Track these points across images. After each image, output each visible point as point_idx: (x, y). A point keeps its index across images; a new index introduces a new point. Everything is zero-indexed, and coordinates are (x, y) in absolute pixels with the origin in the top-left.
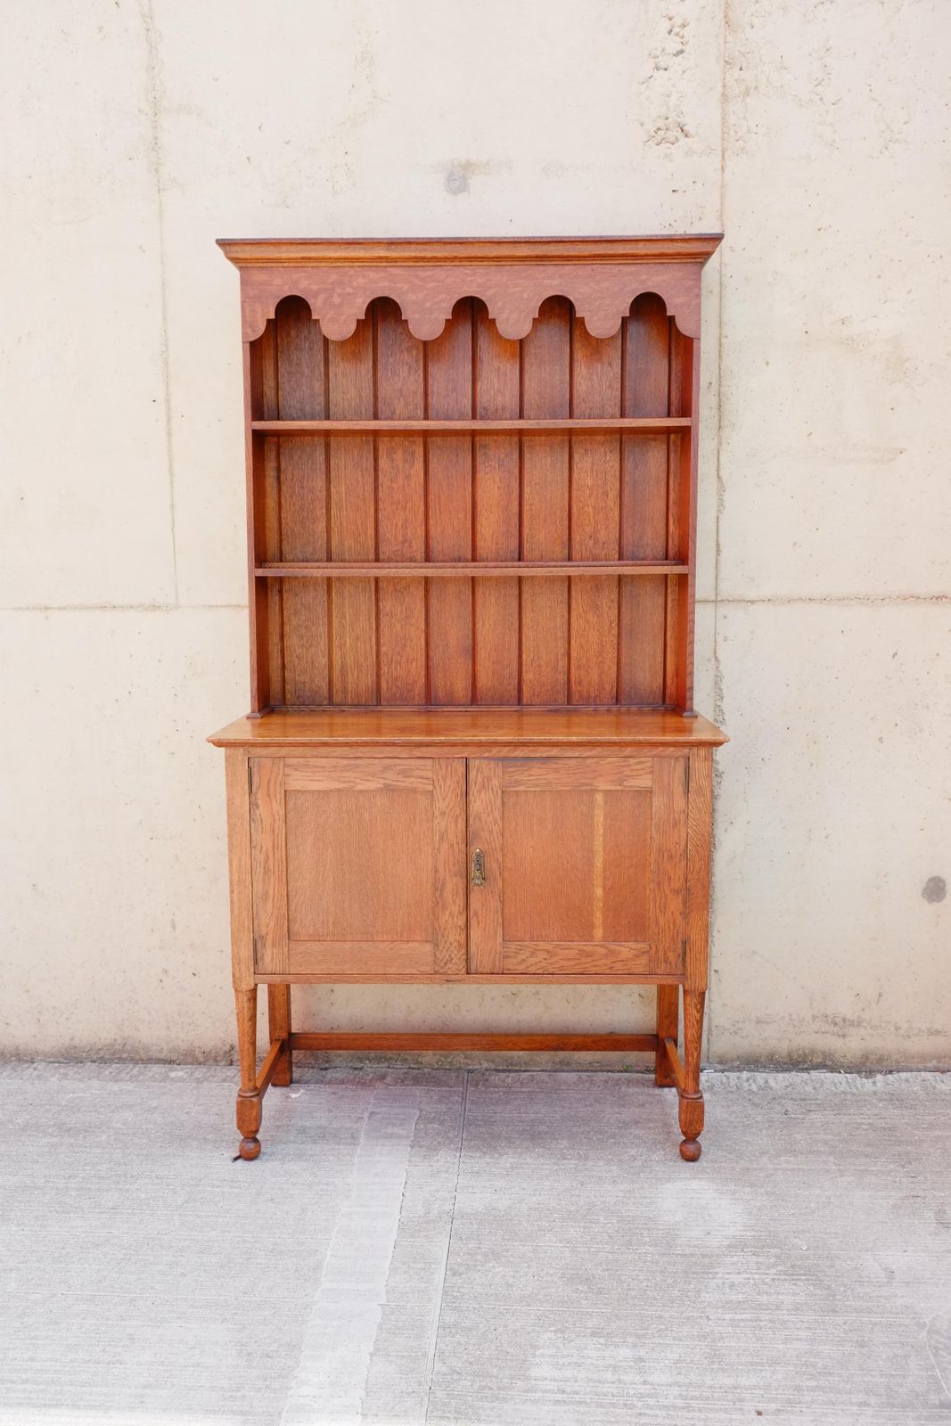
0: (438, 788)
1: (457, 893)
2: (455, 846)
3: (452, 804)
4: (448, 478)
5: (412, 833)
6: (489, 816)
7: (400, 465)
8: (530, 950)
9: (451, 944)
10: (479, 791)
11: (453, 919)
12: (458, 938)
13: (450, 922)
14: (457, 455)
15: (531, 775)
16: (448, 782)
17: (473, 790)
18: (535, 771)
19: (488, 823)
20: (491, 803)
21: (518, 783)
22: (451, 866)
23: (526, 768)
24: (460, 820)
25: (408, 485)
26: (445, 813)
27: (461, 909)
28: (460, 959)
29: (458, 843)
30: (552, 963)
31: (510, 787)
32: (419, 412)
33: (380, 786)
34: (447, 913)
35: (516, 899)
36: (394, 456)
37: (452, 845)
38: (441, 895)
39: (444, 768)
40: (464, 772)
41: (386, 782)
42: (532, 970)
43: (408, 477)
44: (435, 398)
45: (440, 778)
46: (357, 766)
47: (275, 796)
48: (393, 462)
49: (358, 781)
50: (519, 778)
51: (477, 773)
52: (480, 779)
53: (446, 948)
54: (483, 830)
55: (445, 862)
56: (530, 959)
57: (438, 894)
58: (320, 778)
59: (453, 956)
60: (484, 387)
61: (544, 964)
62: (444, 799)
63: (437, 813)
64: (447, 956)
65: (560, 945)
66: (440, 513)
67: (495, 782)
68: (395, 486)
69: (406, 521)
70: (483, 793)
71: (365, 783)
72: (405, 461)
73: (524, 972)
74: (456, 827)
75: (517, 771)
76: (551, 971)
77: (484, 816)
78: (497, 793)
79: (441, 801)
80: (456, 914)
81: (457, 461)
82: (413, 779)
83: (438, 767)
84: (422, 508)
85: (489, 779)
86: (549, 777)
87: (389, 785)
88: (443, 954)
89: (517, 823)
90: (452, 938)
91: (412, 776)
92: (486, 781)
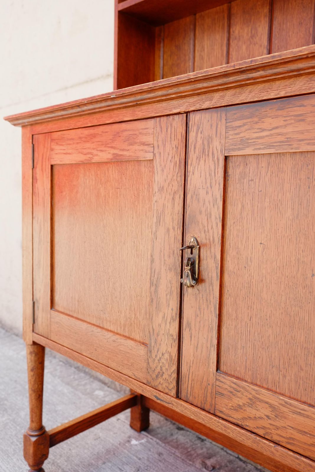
0: (157, 155)
1: (171, 293)
2: (171, 231)
3: (170, 177)
5: (136, 212)
6: (207, 193)
8: (251, 396)
9: (163, 354)
10: (198, 158)
11: (166, 324)
12: (169, 349)
13: (163, 326)
15: (263, 130)
16: (168, 145)
17: (192, 156)
18: (269, 123)
19: (207, 203)
20: (210, 175)
21: (245, 143)
22: (166, 258)
23: (256, 119)
24: (177, 197)
26: (163, 188)
27: (174, 314)
28: (170, 376)
29: (174, 228)
30: (278, 428)
31: (233, 150)
33: (110, 156)
34: (161, 315)
35: (237, 317)
37: (168, 230)
38: (156, 291)
39: (164, 130)
40: (184, 132)
41: (116, 151)
42: (250, 424)
45: (160, 143)
46: (94, 136)
47: (46, 170)
49: (95, 152)
50: (246, 135)
51: (197, 133)
52: (200, 141)
53: (158, 358)
54: (201, 213)
55: (161, 251)
56: (248, 409)
57: (153, 288)
58: (70, 151)
59: (164, 369)
61: (265, 423)
62: (163, 170)
63: (156, 189)
64: (159, 368)
65: (291, 405)
67: (216, 144)
70: (202, 162)
71: (100, 154)
73: (240, 423)
74: (173, 208)
75: (244, 125)
76: (276, 438)
77: (202, 193)
78: (218, 159)
79: (160, 172)
80: (169, 321)
82: (136, 147)
83: (158, 129)
85: (210, 140)
86: (289, 129)
87: (117, 155)
88: (155, 365)
89: (243, 206)
90: (163, 348)
91: (136, 143)
92: (206, 143)
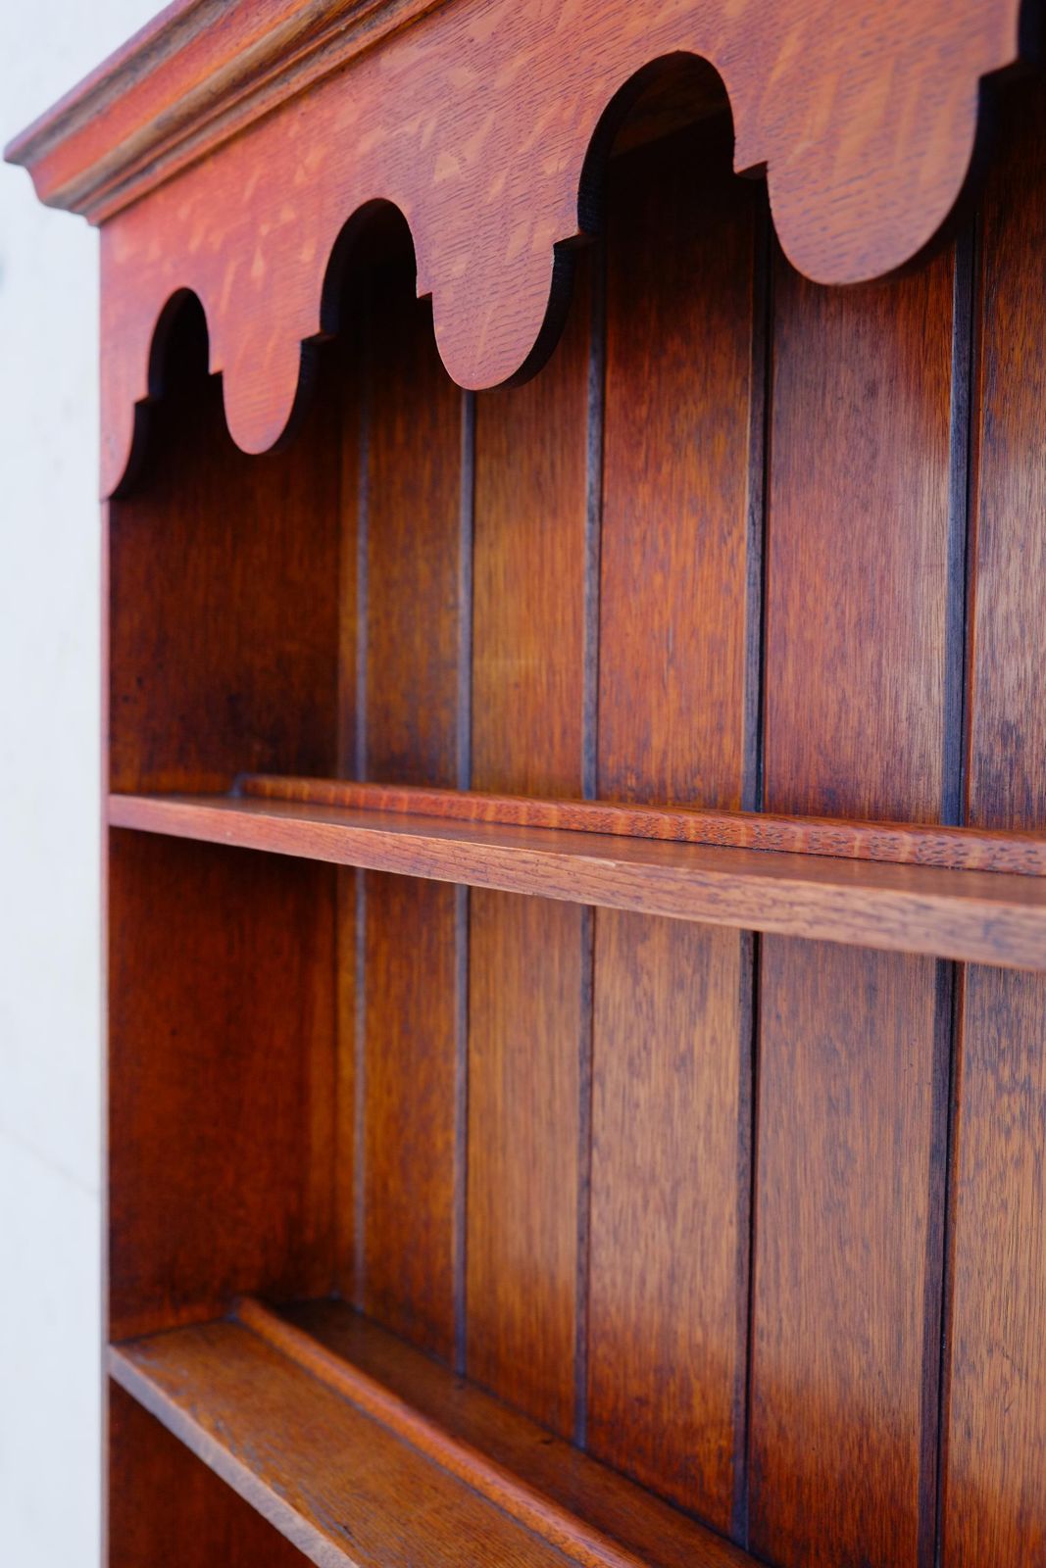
4: (833, 1107)
7: (660, 998)
14: (872, 989)
25: (685, 1103)
32: (728, 743)
36: (642, 952)
43: (683, 1063)
44: (789, 677)
48: (636, 981)
60: (1006, 604)
66: (796, 1283)
68: (642, 1093)
69: (672, 1277)
72: (677, 984)
81: (870, 1022)
84: (730, 1236)
